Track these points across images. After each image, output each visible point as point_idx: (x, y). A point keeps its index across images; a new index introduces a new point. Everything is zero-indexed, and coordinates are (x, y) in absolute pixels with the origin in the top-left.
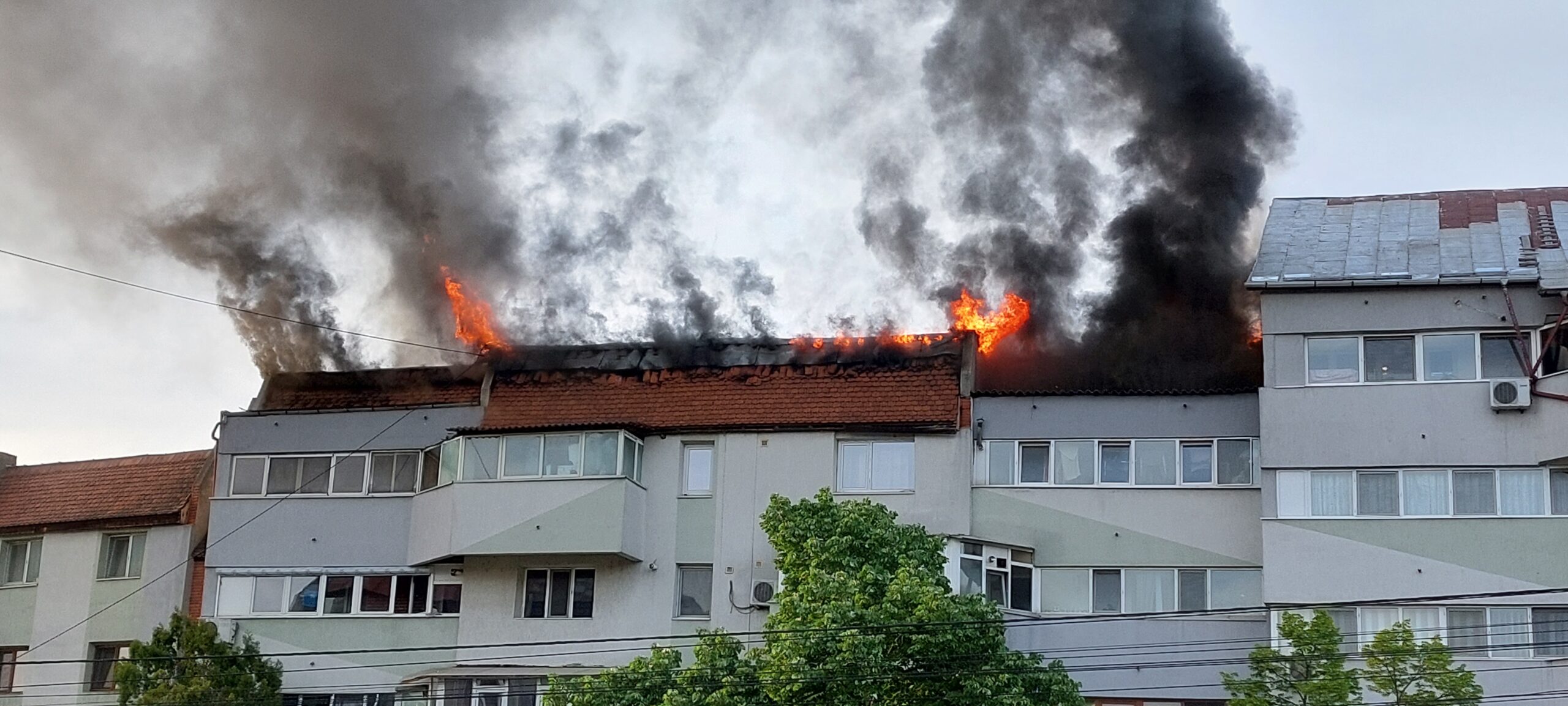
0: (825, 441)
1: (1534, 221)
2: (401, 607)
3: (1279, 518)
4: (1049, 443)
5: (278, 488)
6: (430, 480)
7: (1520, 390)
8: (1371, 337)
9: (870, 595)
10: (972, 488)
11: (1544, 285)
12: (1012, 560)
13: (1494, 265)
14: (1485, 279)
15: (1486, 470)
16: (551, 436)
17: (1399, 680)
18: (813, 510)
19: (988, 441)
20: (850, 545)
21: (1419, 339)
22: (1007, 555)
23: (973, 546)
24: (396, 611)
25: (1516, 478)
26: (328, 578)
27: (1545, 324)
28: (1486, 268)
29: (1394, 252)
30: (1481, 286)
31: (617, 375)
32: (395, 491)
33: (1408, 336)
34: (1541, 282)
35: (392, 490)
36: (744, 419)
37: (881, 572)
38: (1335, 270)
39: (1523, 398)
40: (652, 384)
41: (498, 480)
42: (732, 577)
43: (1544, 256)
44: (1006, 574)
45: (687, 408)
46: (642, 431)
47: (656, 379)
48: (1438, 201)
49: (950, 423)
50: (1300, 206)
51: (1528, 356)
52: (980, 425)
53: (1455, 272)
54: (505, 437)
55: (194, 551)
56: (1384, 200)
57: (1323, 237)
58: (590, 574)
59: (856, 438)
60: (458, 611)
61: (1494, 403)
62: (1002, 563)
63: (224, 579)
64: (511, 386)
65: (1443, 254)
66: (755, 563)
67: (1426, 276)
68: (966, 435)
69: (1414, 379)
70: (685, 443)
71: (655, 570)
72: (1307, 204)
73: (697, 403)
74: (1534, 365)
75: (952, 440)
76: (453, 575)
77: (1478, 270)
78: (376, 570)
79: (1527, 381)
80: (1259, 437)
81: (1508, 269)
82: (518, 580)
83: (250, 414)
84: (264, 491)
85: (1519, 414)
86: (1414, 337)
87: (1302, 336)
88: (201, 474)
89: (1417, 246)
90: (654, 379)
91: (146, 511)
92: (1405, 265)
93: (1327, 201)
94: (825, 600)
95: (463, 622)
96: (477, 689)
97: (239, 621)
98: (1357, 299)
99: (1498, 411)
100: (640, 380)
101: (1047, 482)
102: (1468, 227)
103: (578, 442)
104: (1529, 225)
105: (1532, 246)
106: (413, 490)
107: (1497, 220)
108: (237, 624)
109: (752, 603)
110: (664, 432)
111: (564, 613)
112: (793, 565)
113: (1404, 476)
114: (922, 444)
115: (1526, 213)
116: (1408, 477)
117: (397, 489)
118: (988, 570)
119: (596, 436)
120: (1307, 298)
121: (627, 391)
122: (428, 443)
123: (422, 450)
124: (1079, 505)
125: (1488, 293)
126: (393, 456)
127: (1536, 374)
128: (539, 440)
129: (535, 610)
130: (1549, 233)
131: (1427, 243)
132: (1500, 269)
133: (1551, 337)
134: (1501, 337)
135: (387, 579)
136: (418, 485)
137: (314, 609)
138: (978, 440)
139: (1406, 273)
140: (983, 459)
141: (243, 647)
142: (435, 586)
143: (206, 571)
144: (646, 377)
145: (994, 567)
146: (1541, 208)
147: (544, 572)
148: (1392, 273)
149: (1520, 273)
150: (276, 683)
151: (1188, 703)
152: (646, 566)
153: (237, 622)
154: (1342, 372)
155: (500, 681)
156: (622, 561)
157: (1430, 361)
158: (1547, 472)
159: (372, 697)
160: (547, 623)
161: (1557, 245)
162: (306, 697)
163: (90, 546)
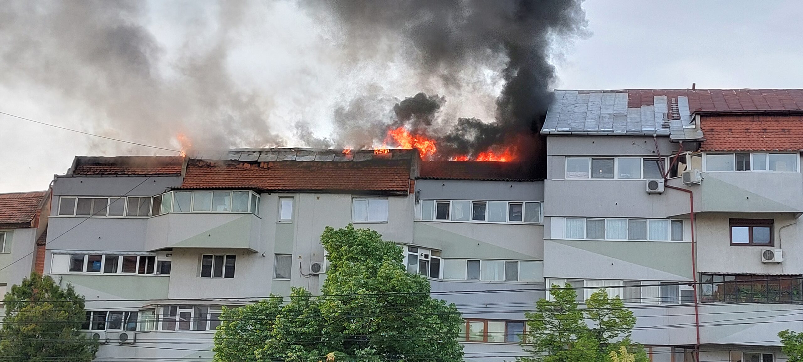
0: (348, 198)
1: (670, 107)
2: (141, 271)
3: (552, 239)
4: (450, 201)
5: (81, 213)
6: (156, 211)
7: (659, 184)
8: (595, 158)
9: (370, 273)
10: (414, 221)
11: (672, 137)
12: (431, 255)
13: (651, 127)
14: (647, 134)
15: (644, 220)
16: (215, 192)
17: (601, 314)
18: (344, 233)
19: (422, 200)
20: (362, 250)
21: (616, 159)
22: (429, 253)
23: (413, 248)
24: (139, 273)
25: (656, 224)
26: (106, 256)
27: (672, 155)
28: (647, 129)
29: (607, 119)
30: (645, 136)
31: (248, 163)
32: (139, 216)
33: (612, 158)
34: (671, 136)
35: (138, 215)
36: (309, 186)
37: (375, 263)
38: (580, 127)
39: (661, 188)
40: (265, 169)
41: (190, 212)
42: (301, 261)
43: (674, 124)
44: (428, 261)
45: (281, 181)
46: (259, 191)
47: (267, 166)
48: (628, 94)
49: (405, 191)
50: (566, 94)
51: (664, 170)
52: (419, 192)
53: (633, 130)
54: (194, 192)
55: (37, 241)
56: (604, 92)
57: (576, 110)
58: (234, 257)
59: (361, 197)
60: (170, 274)
61: (648, 190)
62: (426, 256)
63: (55, 255)
64: (196, 167)
65: (628, 121)
66: (312, 255)
67: (620, 131)
68: (412, 197)
69: (613, 178)
70: (280, 197)
71: (264, 256)
72: (568, 93)
73: (286, 179)
74: (666, 172)
75: (405, 199)
76: (167, 256)
77: (643, 129)
78: (130, 253)
79: (663, 180)
80: (544, 201)
81: (656, 129)
82: (199, 260)
83: (67, 176)
84: (75, 214)
85: (659, 195)
86: (614, 158)
87: (564, 157)
88: (41, 204)
89: (617, 117)
90: (265, 166)
91: (14, 221)
92: (612, 125)
93: (578, 92)
94: (350, 275)
95: (172, 279)
96: (179, 311)
97: (62, 276)
98: (590, 140)
99: (649, 193)
100: (259, 166)
101: (448, 219)
102: (640, 108)
103: (229, 196)
104: (667, 107)
105: (668, 118)
106: (148, 216)
107: (653, 105)
108: (61, 277)
109: (310, 273)
110: (270, 191)
112: (335, 258)
113: (607, 221)
114: (391, 200)
115: (666, 102)
116: (609, 222)
117: (140, 214)
118: (420, 260)
119: (238, 192)
120: (568, 139)
121: (252, 172)
122: (156, 193)
123: (153, 197)
124: (464, 231)
125: (647, 140)
126: (138, 199)
127: (667, 178)
128: (210, 194)
129: (206, 273)
130: (676, 112)
131: (622, 115)
132: (653, 129)
133: (675, 160)
134: (652, 160)
135: (135, 257)
136: (151, 213)
137: (99, 271)
138: (417, 199)
139: (612, 130)
140: (419, 208)
141: (67, 288)
142: (158, 261)
143: (46, 251)
144: (262, 165)
145: (423, 258)
146: (673, 99)
147: (211, 257)
148: (606, 128)
149: (662, 131)
150: (82, 306)
151: (507, 322)
152: (260, 254)
153: (62, 277)
154: (582, 173)
155: (190, 307)
156: (249, 252)
157: (621, 171)
158: (669, 221)
159: (127, 313)
160: (212, 281)
161: (679, 118)
162: (95, 312)
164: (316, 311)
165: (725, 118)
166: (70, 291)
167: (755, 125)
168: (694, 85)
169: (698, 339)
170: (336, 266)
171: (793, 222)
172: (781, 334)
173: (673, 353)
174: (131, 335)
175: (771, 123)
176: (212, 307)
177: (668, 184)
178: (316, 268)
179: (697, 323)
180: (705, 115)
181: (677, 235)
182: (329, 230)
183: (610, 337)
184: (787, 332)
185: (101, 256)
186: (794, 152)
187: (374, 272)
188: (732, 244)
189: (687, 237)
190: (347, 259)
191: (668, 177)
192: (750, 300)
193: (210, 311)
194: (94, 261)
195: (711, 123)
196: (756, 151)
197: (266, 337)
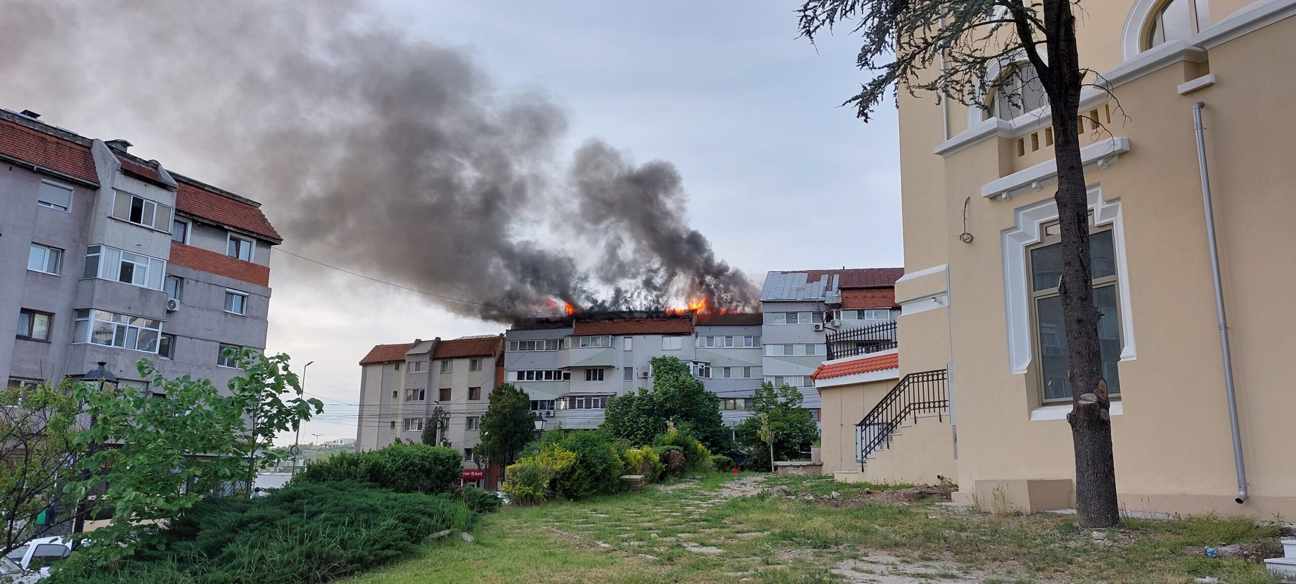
0: (660, 336)
1: (828, 282)
2: (555, 379)
3: (767, 356)
4: (714, 337)
5: (522, 349)
6: (561, 348)
7: (820, 326)
8: (787, 313)
10: (695, 348)
11: (826, 302)
12: (705, 366)
13: (817, 296)
14: (814, 300)
15: (813, 345)
16: (593, 337)
19: (699, 337)
21: (798, 314)
22: (704, 364)
23: (696, 363)
24: (553, 380)
25: (819, 346)
26: (537, 372)
27: (827, 312)
28: (814, 297)
29: (795, 291)
30: (813, 302)
31: (607, 320)
32: (552, 350)
33: (796, 313)
36: (639, 332)
38: (780, 296)
39: (821, 328)
40: (616, 322)
41: (579, 348)
42: (638, 370)
43: (828, 293)
44: (703, 370)
45: (624, 329)
46: (614, 335)
48: (808, 274)
49: (690, 333)
50: (774, 274)
51: (823, 319)
52: (697, 333)
53: (807, 298)
54: (581, 337)
55: (496, 364)
56: (795, 273)
57: (778, 286)
58: (602, 371)
59: (667, 336)
60: (569, 380)
61: (815, 329)
62: (703, 366)
63: (508, 372)
64: (580, 323)
65: (806, 292)
66: (644, 370)
67: (801, 299)
68: (694, 335)
69: (797, 324)
70: (625, 338)
71: (619, 370)
73: (627, 327)
75: (690, 337)
76: (569, 371)
77: (812, 297)
78: (548, 369)
79: (822, 324)
80: (762, 336)
81: (819, 297)
82: (585, 372)
83: (512, 330)
84: (518, 350)
85: (820, 332)
87: (772, 314)
88: (496, 344)
89: (800, 289)
91: (483, 353)
92: (797, 295)
95: (570, 383)
96: (577, 399)
98: (785, 305)
99: (816, 331)
100: (613, 321)
101: (713, 346)
102: (813, 283)
103: (599, 338)
104: (826, 282)
105: (827, 290)
106: (556, 349)
107: (820, 281)
109: (644, 377)
110: (620, 335)
111: (596, 380)
113: (795, 346)
114: (683, 338)
115: (827, 278)
118: (699, 369)
119: (604, 337)
120: (773, 304)
121: (610, 324)
122: (560, 338)
123: (559, 340)
124: (721, 352)
125: (815, 304)
126: (551, 341)
127: (824, 323)
128: (590, 338)
129: (588, 379)
130: (831, 285)
131: (803, 288)
133: (828, 314)
134: (818, 314)
135: (551, 372)
136: (558, 349)
137: (533, 379)
138: (697, 336)
139: (797, 298)
140: (698, 341)
142: (564, 374)
143: (505, 370)
145: (701, 368)
146: (831, 276)
147: (591, 370)
148: (792, 298)
149: (821, 298)
150: (527, 398)
151: (746, 399)
152: (616, 368)
153: (515, 383)
154: (781, 322)
155: (582, 397)
156: (611, 367)
157: (801, 319)
159: (549, 401)
160: (592, 382)
161: (832, 290)
162: (533, 401)
163: (467, 363)
165: (853, 291)
166: (522, 390)
167: (869, 294)
168: (843, 267)
174: (552, 412)
175: (877, 293)
176: (594, 396)
178: (646, 374)
180: (844, 289)
182: (654, 358)
185: (533, 371)
186: (886, 309)
193: (592, 399)
194: (530, 374)
195: (846, 294)
196: (867, 309)
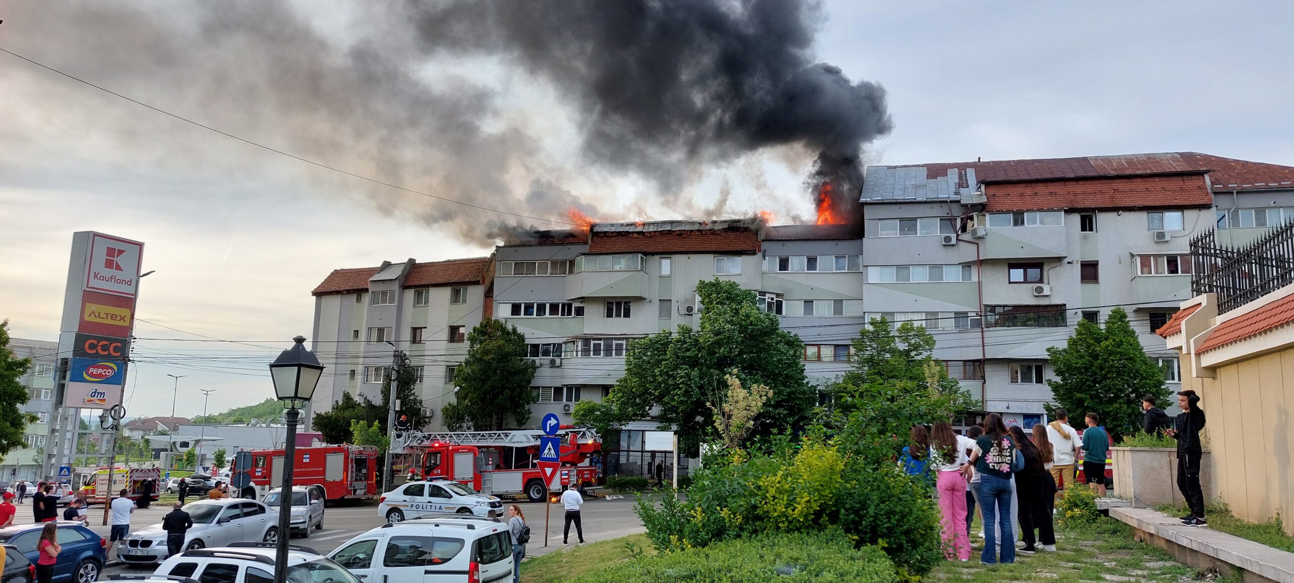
1: (961, 176)
2: (563, 314)
3: (869, 283)
4: (789, 257)
5: (518, 273)
6: (571, 272)
7: (952, 238)
9: (734, 313)
10: (762, 273)
11: (962, 202)
12: (776, 298)
13: (945, 195)
14: (942, 200)
15: (940, 266)
16: (614, 255)
17: (909, 339)
18: (714, 285)
19: (768, 257)
20: (727, 297)
21: (918, 220)
22: (774, 296)
23: (763, 293)
24: (561, 316)
25: (950, 269)
26: (537, 304)
27: (962, 216)
28: (943, 196)
29: (911, 189)
30: (941, 202)
31: (635, 233)
33: (915, 219)
35: (558, 274)
36: (682, 249)
37: (737, 305)
39: (954, 241)
40: (648, 237)
41: (597, 271)
42: (679, 303)
43: (962, 190)
44: (774, 303)
45: (661, 246)
46: (646, 254)
48: (926, 168)
49: (755, 251)
50: (878, 169)
51: (956, 227)
52: (765, 252)
53: (932, 196)
54: (598, 256)
55: (486, 294)
56: (908, 167)
57: (886, 182)
58: (629, 303)
59: (725, 256)
60: (583, 316)
61: (944, 243)
62: (772, 299)
63: (500, 304)
64: (598, 237)
65: (927, 189)
66: (687, 300)
67: (921, 198)
68: (760, 255)
69: (916, 235)
70: (661, 258)
71: (651, 302)
73: (665, 244)
74: (958, 229)
75: (754, 257)
76: (582, 303)
77: (940, 196)
78: (555, 301)
79: (955, 235)
80: (862, 254)
81: (950, 196)
82: (603, 305)
83: (504, 247)
84: (513, 274)
85: (952, 247)
87: (878, 220)
88: (485, 267)
89: (919, 187)
90: (649, 235)
91: (468, 280)
92: (915, 194)
93: (887, 167)
94: (720, 315)
95: (585, 319)
96: (592, 342)
97: (510, 320)
98: (898, 206)
99: (945, 246)
100: (644, 235)
101: (788, 270)
102: (937, 179)
103: (624, 258)
104: (958, 178)
105: (958, 186)
106: (566, 274)
107: (947, 176)
109: (686, 313)
110: (653, 254)
111: (620, 316)
112: (707, 302)
114: (744, 258)
115: (957, 173)
116: (913, 269)
117: (560, 274)
118: (768, 302)
119: (630, 256)
120: (880, 206)
121: (639, 240)
122: (571, 257)
123: (569, 260)
124: (801, 279)
125: (943, 205)
126: (558, 262)
128: (610, 257)
129: (609, 315)
130: (965, 182)
131: (921, 185)
132: (948, 196)
133: (964, 219)
134: (948, 219)
135: (558, 304)
136: (567, 272)
137: (532, 315)
138: (764, 257)
139: (915, 198)
140: (766, 263)
142: (575, 307)
143: (494, 301)
144: (646, 234)
145: (770, 300)
146: (963, 171)
147: (613, 303)
148: (910, 197)
149: (954, 197)
150: (523, 340)
151: (836, 346)
152: (648, 300)
153: (506, 319)
154: (892, 232)
155: (600, 339)
156: (640, 299)
157: (922, 228)
158: (961, 266)
159: (554, 345)
160: (614, 320)
161: (968, 186)
162: (531, 345)
163: (447, 292)
164: (697, 341)
165: (1004, 186)
166: (514, 330)
167: (1028, 190)
168: (979, 158)
169: (984, 355)
170: (708, 309)
171: (1059, 264)
172: (1048, 350)
173: (965, 366)
174: (558, 361)
175: (1041, 188)
176: (616, 339)
177: (960, 238)
178: (690, 309)
179: (983, 344)
180: (988, 184)
181: (967, 277)
182: (702, 282)
183: (916, 355)
184: (1053, 348)
185: (533, 304)
186: (1059, 210)
187: (737, 312)
188: (1010, 283)
189: (975, 278)
190: (717, 303)
191: (959, 233)
192: (1025, 324)
193: (614, 342)
194: (529, 309)
195: (992, 190)
196: (1028, 211)
197: (662, 360)
